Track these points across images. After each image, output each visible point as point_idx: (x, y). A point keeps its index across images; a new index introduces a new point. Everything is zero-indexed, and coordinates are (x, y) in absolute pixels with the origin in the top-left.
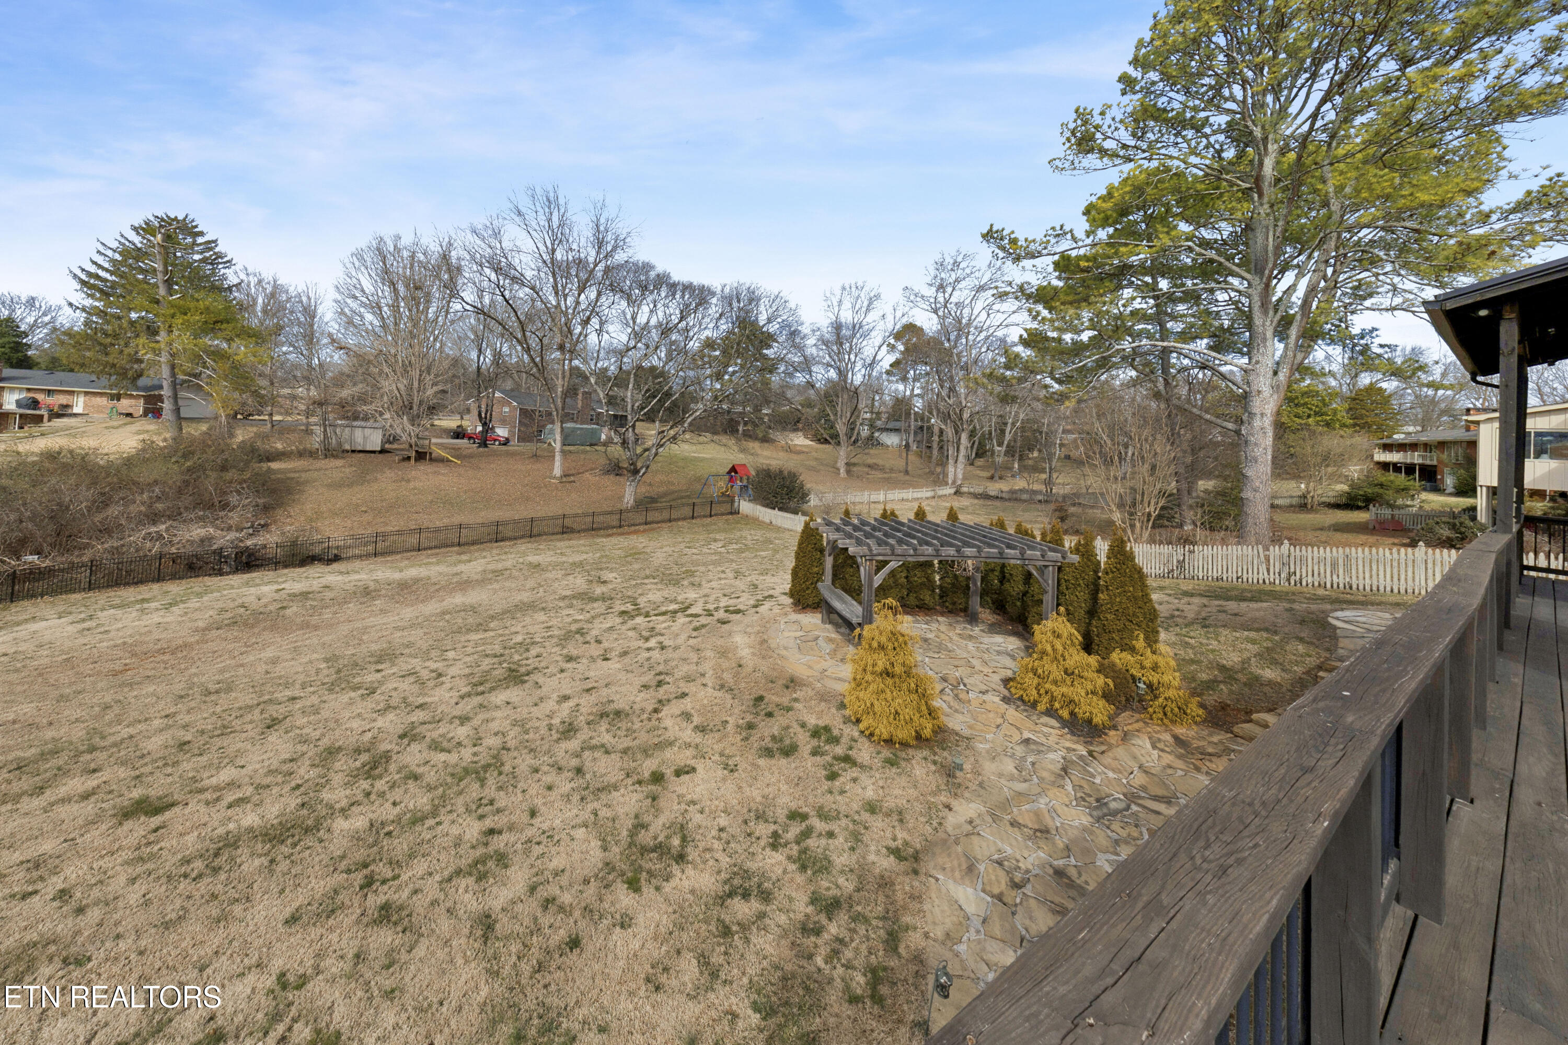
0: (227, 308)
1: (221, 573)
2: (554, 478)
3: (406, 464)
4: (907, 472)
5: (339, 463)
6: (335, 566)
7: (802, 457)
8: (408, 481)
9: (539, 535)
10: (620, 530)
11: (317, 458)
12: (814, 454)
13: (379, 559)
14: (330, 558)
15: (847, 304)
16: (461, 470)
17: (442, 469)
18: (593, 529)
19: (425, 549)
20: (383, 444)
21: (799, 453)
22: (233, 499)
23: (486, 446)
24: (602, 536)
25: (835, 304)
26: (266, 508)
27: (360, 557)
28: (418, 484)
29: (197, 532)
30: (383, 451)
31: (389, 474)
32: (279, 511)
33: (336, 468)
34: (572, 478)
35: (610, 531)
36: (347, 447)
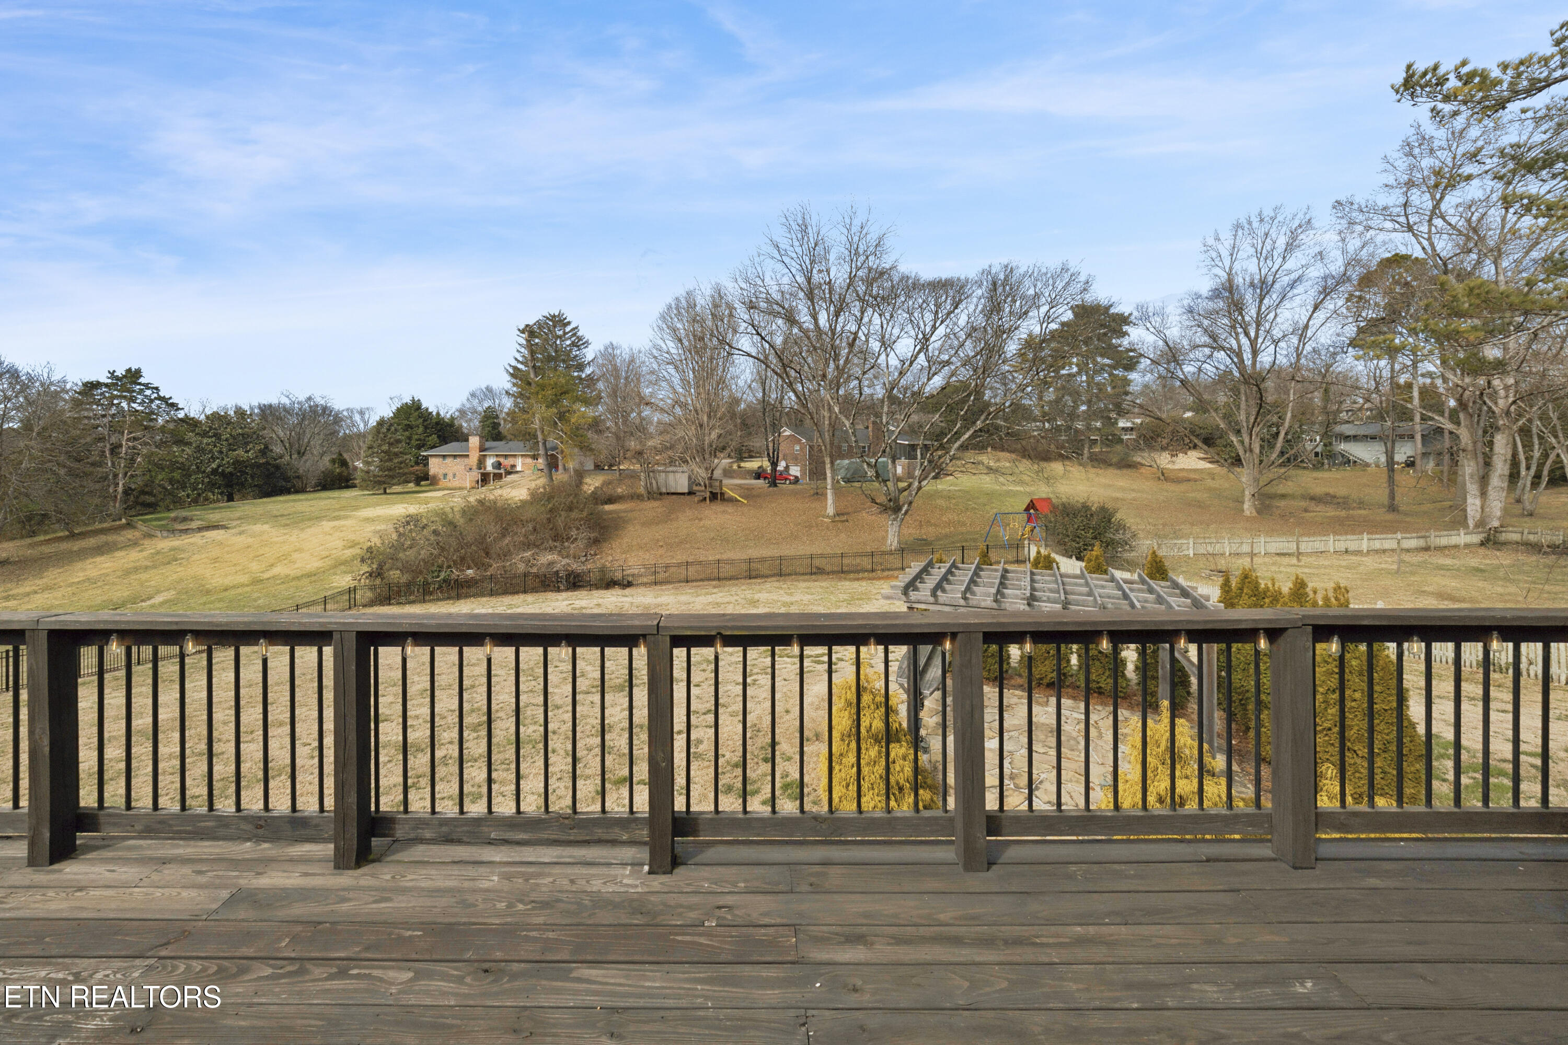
0: (567, 382)
1: (558, 590)
2: (828, 517)
3: (702, 504)
4: (1392, 508)
5: (655, 504)
6: (628, 591)
7: (1183, 487)
8: (700, 519)
9: (790, 575)
10: (871, 575)
11: (642, 500)
12: (1210, 483)
13: (658, 587)
14: (626, 584)
15: (1246, 249)
16: (746, 510)
17: (730, 508)
18: (843, 572)
19: (692, 581)
20: (690, 486)
21: (1178, 481)
22: (574, 533)
23: (775, 485)
24: (850, 580)
25: (1225, 254)
26: (596, 541)
27: (645, 584)
28: (707, 523)
29: (546, 558)
30: (690, 493)
31: (689, 513)
32: (605, 545)
33: (653, 508)
34: (845, 518)
35: (861, 575)
36: (664, 490)
